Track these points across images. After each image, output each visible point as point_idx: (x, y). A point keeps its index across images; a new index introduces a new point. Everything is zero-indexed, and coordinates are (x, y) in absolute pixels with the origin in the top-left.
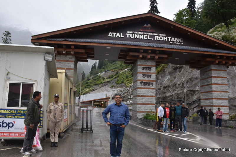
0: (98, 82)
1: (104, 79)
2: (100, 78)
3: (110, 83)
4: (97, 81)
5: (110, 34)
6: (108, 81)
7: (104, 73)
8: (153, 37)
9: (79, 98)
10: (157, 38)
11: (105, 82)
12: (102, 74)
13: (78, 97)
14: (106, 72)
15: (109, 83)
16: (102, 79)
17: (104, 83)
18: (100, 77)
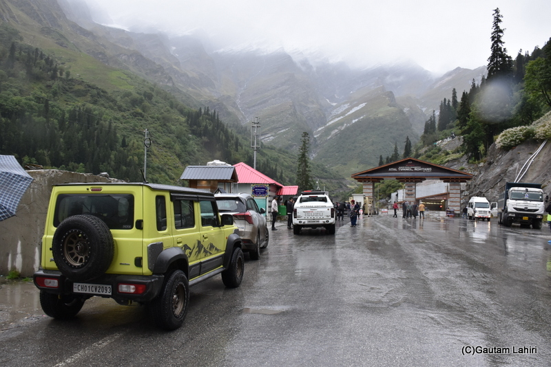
0: (435, 160)
1: (447, 154)
2: (440, 153)
3: (459, 161)
4: (433, 159)
5: (390, 170)
6: (454, 159)
7: (449, 139)
8: (413, 169)
9: (397, 195)
10: (415, 169)
11: (448, 161)
12: (444, 143)
13: (396, 193)
14: (453, 137)
15: (456, 163)
16: (443, 154)
17: (446, 162)
18: (440, 150)
